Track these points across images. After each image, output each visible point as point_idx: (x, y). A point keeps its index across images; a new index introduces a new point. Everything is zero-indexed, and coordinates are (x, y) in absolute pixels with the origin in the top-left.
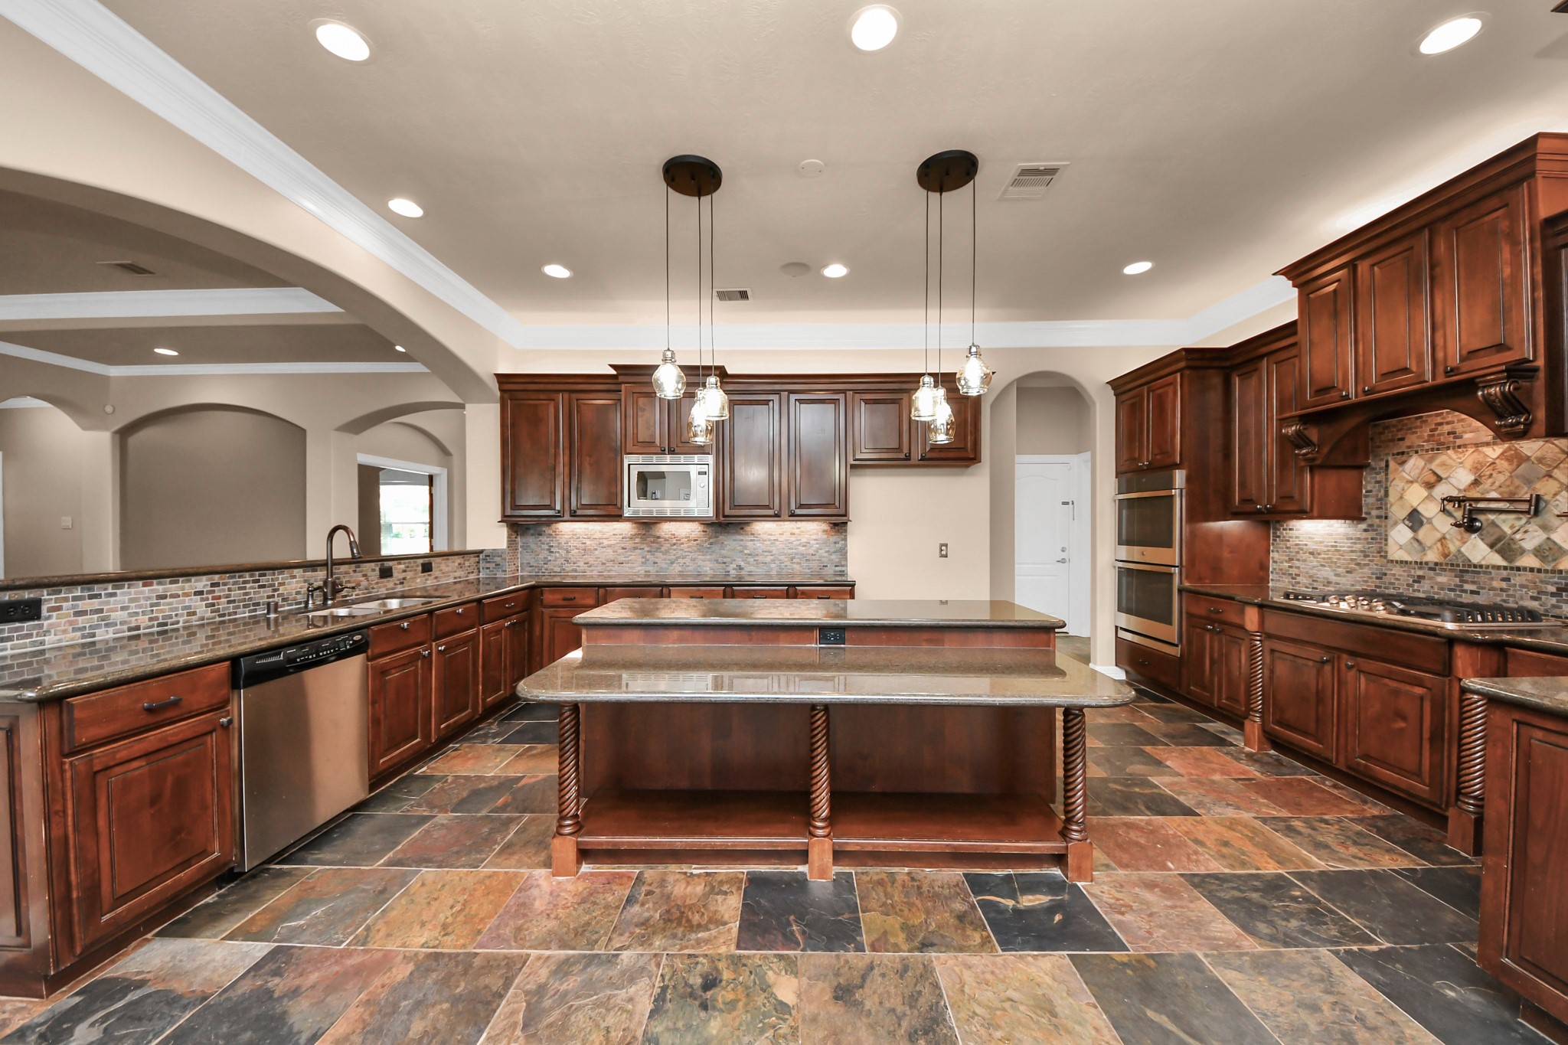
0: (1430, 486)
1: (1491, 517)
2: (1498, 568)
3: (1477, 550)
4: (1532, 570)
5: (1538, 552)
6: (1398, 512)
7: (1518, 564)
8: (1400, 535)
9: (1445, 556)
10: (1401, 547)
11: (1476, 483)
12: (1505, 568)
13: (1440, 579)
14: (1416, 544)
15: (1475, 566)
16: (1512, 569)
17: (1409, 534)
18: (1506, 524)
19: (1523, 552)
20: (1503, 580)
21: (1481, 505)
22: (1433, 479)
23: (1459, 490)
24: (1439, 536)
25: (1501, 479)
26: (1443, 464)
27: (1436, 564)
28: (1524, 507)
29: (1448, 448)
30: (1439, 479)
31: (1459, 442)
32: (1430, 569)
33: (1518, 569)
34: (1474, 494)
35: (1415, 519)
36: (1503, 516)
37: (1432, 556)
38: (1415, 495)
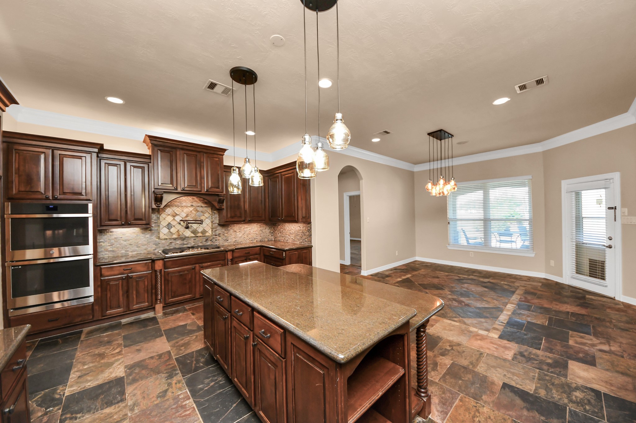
0: (174, 216)
1: (191, 224)
2: (193, 237)
3: (188, 233)
4: (200, 236)
5: (202, 233)
6: (164, 223)
7: (197, 235)
8: (165, 231)
9: (179, 235)
10: (165, 234)
11: (187, 216)
12: (194, 237)
13: (177, 242)
14: (170, 233)
15: (187, 237)
16: (196, 237)
17: (168, 230)
18: (195, 226)
19: (198, 232)
20: (194, 240)
21: (189, 222)
22: (175, 215)
23: (182, 218)
24: (177, 230)
25: (193, 215)
26: (178, 211)
27: (176, 238)
28: (200, 222)
29: (179, 206)
30: (177, 215)
31: (182, 205)
32: (174, 240)
33: (197, 237)
34: (187, 219)
35: (169, 226)
36: (194, 224)
37: (175, 236)
38: (169, 219)
